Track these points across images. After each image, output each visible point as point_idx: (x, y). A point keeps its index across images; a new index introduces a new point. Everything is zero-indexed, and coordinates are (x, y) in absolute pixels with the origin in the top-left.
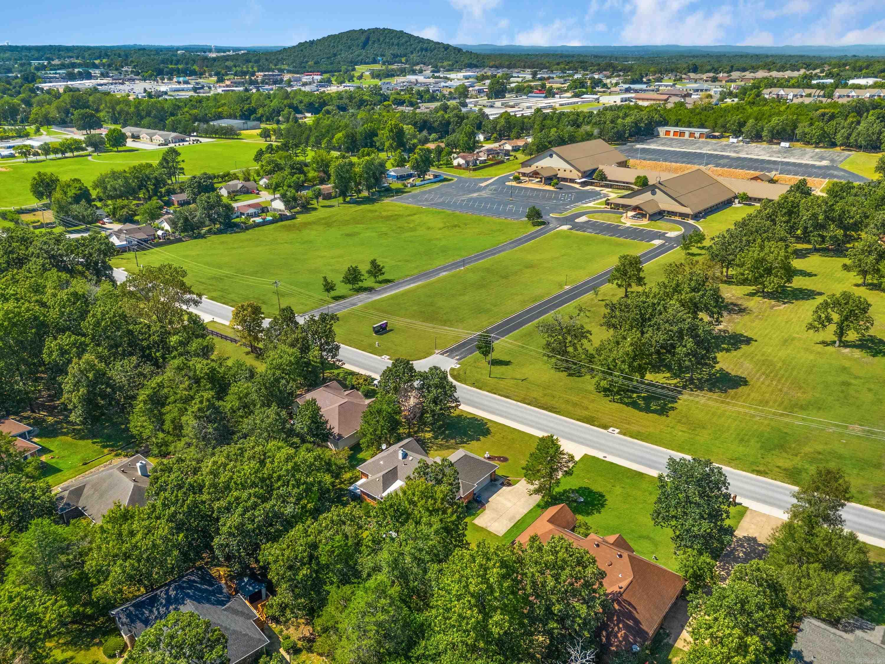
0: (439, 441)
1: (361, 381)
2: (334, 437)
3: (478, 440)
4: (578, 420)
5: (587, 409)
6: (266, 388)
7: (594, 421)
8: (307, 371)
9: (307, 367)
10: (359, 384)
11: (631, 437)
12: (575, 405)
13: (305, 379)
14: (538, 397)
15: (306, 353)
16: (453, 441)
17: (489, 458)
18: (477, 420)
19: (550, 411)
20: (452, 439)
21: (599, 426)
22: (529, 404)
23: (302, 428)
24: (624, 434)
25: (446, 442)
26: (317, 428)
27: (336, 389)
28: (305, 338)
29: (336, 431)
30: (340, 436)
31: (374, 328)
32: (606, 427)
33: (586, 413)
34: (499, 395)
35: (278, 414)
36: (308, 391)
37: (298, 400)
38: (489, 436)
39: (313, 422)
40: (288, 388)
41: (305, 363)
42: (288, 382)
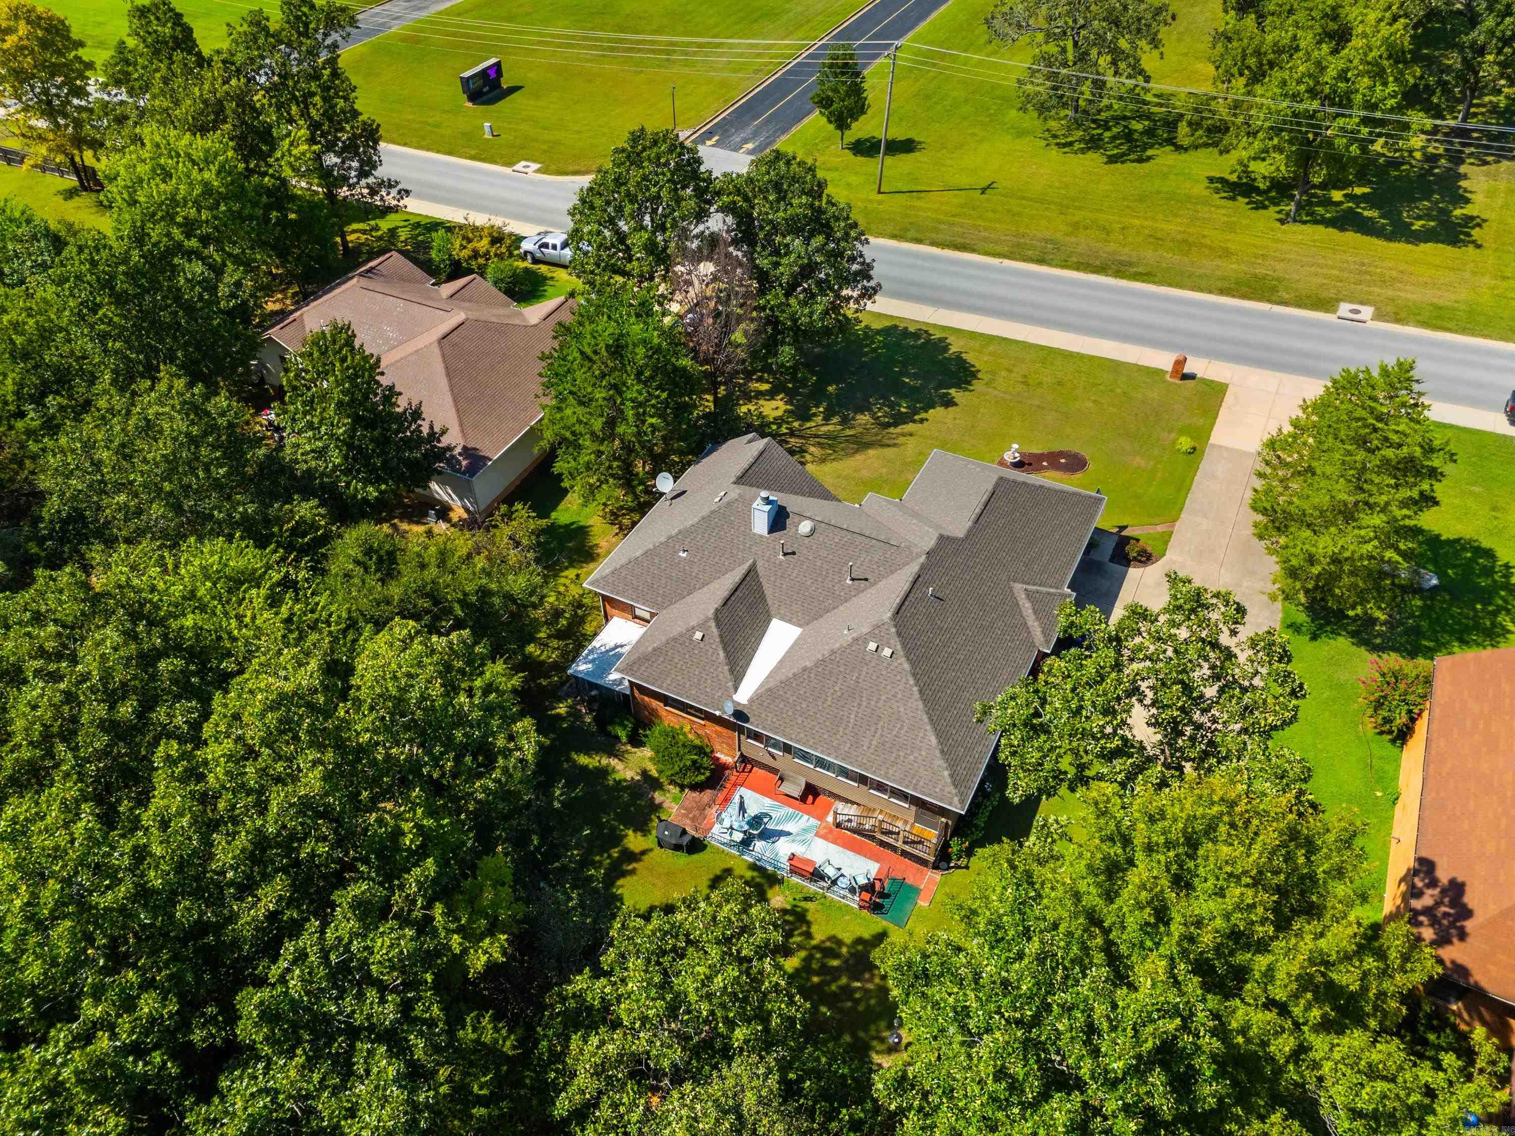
0: (817, 424)
1: (483, 245)
2: (452, 462)
3: (949, 403)
4: (1222, 292)
5: (1227, 253)
6: (120, 299)
7: (1274, 289)
8: (283, 222)
9: (280, 208)
10: (476, 254)
11: (1423, 324)
12: (1185, 245)
13: (283, 254)
14: (1058, 236)
15: (263, 157)
16: (864, 419)
17: (1019, 465)
18: (905, 333)
19: (1119, 274)
20: (861, 410)
21: (1299, 303)
22: (1040, 261)
23: (321, 453)
24: (1398, 320)
25: (845, 421)
26: (383, 442)
27: (402, 279)
28: (242, 100)
29: (453, 439)
30: (476, 460)
31: (465, 82)
32: (1327, 304)
33: (1232, 268)
34: (933, 244)
35: (195, 410)
36: (304, 298)
37: (273, 333)
38: (977, 385)
39: (357, 420)
40: (223, 290)
41: (269, 192)
42: (218, 271)
